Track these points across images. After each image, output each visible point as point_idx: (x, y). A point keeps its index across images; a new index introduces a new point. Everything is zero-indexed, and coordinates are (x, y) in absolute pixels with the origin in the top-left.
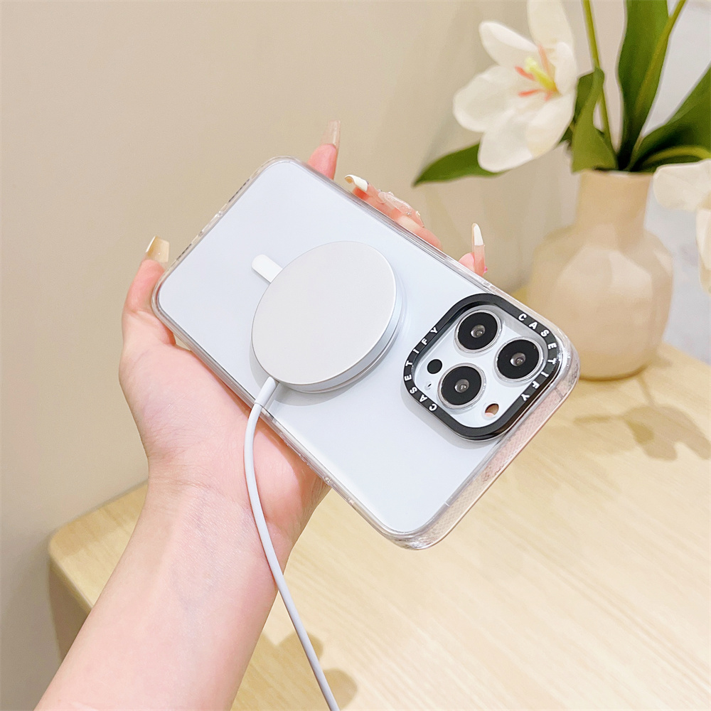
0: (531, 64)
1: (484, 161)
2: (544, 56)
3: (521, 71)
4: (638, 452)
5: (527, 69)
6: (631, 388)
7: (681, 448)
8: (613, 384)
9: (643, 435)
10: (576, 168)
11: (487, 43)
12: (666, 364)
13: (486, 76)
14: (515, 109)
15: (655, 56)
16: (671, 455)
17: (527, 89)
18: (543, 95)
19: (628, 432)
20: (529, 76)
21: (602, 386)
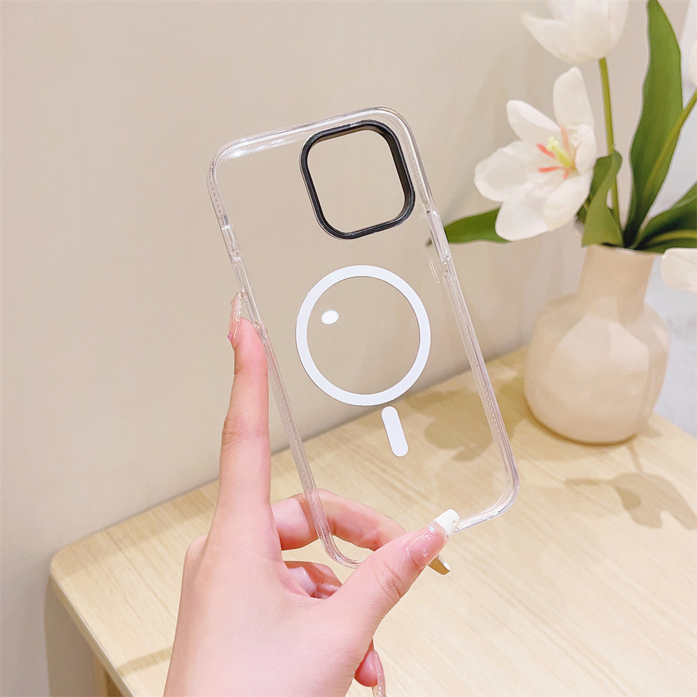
0: (553, 143)
1: (501, 229)
2: (565, 136)
3: (543, 149)
4: (626, 516)
5: (549, 148)
6: (621, 453)
7: (666, 516)
8: (604, 449)
9: (631, 501)
10: (585, 243)
11: (512, 120)
12: (657, 434)
13: (508, 150)
14: (534, 183)
15: (667, 145)
16: (656, 523)
17: (547, 165)
18: (562, 172)
19: (617, 497)
20: (551, 154)
21: (592, 450)
